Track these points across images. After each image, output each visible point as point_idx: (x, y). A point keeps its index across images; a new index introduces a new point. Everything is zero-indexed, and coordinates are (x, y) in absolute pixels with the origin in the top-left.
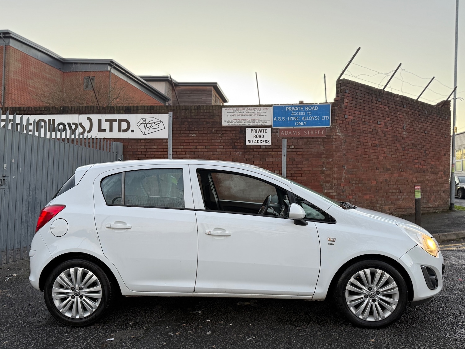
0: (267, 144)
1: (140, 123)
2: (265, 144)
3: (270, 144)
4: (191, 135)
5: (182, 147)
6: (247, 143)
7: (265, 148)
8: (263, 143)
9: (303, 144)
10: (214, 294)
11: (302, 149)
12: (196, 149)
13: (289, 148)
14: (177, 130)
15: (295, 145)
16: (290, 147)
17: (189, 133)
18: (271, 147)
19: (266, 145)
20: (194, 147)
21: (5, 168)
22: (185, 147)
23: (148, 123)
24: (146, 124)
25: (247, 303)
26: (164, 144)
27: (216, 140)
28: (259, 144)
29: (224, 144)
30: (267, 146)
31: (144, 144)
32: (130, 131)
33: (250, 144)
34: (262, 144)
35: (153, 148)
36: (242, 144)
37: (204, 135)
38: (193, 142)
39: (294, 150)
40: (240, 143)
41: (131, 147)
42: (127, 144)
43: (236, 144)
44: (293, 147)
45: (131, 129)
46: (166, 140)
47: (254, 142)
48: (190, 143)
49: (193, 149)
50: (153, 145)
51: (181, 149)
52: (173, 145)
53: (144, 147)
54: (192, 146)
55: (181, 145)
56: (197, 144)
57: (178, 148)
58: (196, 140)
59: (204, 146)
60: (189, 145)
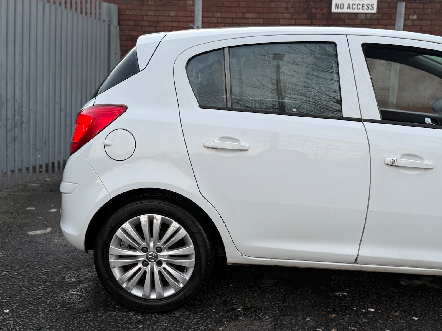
0: (370, 11)
2: (365, 11)
3: (375, 11)
5: (219, 15)
6: (334, 10)
7: (366, 19)
8: (362, 9)
9: (434, 12)
10: (392, 267)
11: (431, 20)
12: (244, 18)
13: (409, 19)
15: (418, 15)
16: (411, 17)
18: (375, 16)
19: (366, 14)
20: (240, 15)
22: (224, 15)
25: (417, 282)
26: (188, 8)
27: (279, 3)
28: (356, 11)
29: (292, 11)
30: (369, 15)
31: (153, 8)
33: (339, 11)
34: (361, 11)
35: (169, 16)
36: (325, 11)
38: (239, 6)
39: (416, 23)
40: (322, 9)
41: (131, 13)
42: (124, 7)
43: (314, 11)
44: (415, 17)
47: (346, 6)
48: (232, 7)
49: (238, 18)
50: (169, 11)
51: (218, 18)
52: (203, 12)
53: (154, 13)
54: (236, 13)
55: (217, 12)
56: (245, 10)
57: (212, 16)
58: (244, 3)
59: (257, 13)
60: (232, 12)
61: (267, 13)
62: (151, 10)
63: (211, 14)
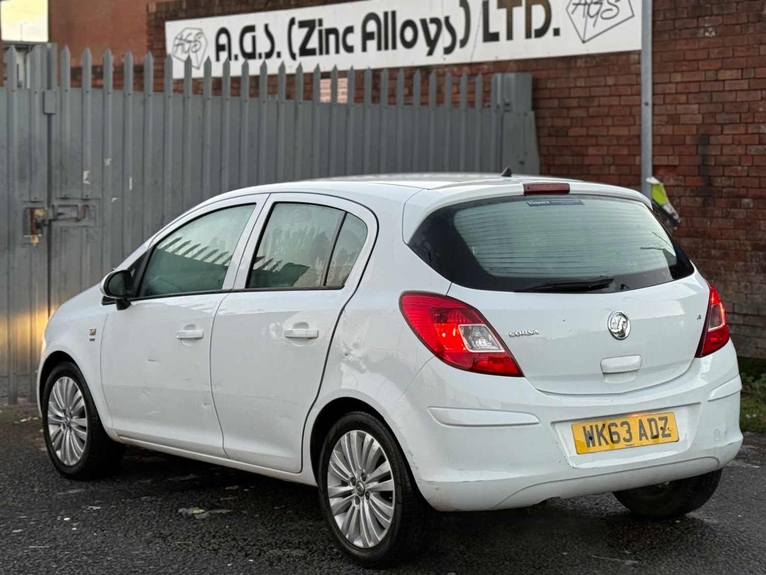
1: (574, 4)
4: (702, 31)
5: (678, 78)
12: (717, 80)
14: (665, 19)
17: (698, 27)
20: (711, 75)
21: (87, 179)
22: (686, 77)
23: (592, 3)
24: (587, 7)
26: (631, 68)
31: (584, 73)
32: (550, 31)
35: (606, 86)
37: (738, 28)
38: (708, 58)
41: (553, 85)
42: (544, 74)
45: (553, 25)
46: (636, 57)
48: (698, 60)
49: (709, 81)
50: (605, 76)
51: (677, 83)
52: (653, 73)
53: (585, 82)
54: (705, 71)
55: (675, 72)
56: (718, 65)
57: (668, 81)
58: (716, 50)
59: (737, 69)
60: (698, 69)
61: (755, 68)
62: (580, 77)
63: (666, 77)
